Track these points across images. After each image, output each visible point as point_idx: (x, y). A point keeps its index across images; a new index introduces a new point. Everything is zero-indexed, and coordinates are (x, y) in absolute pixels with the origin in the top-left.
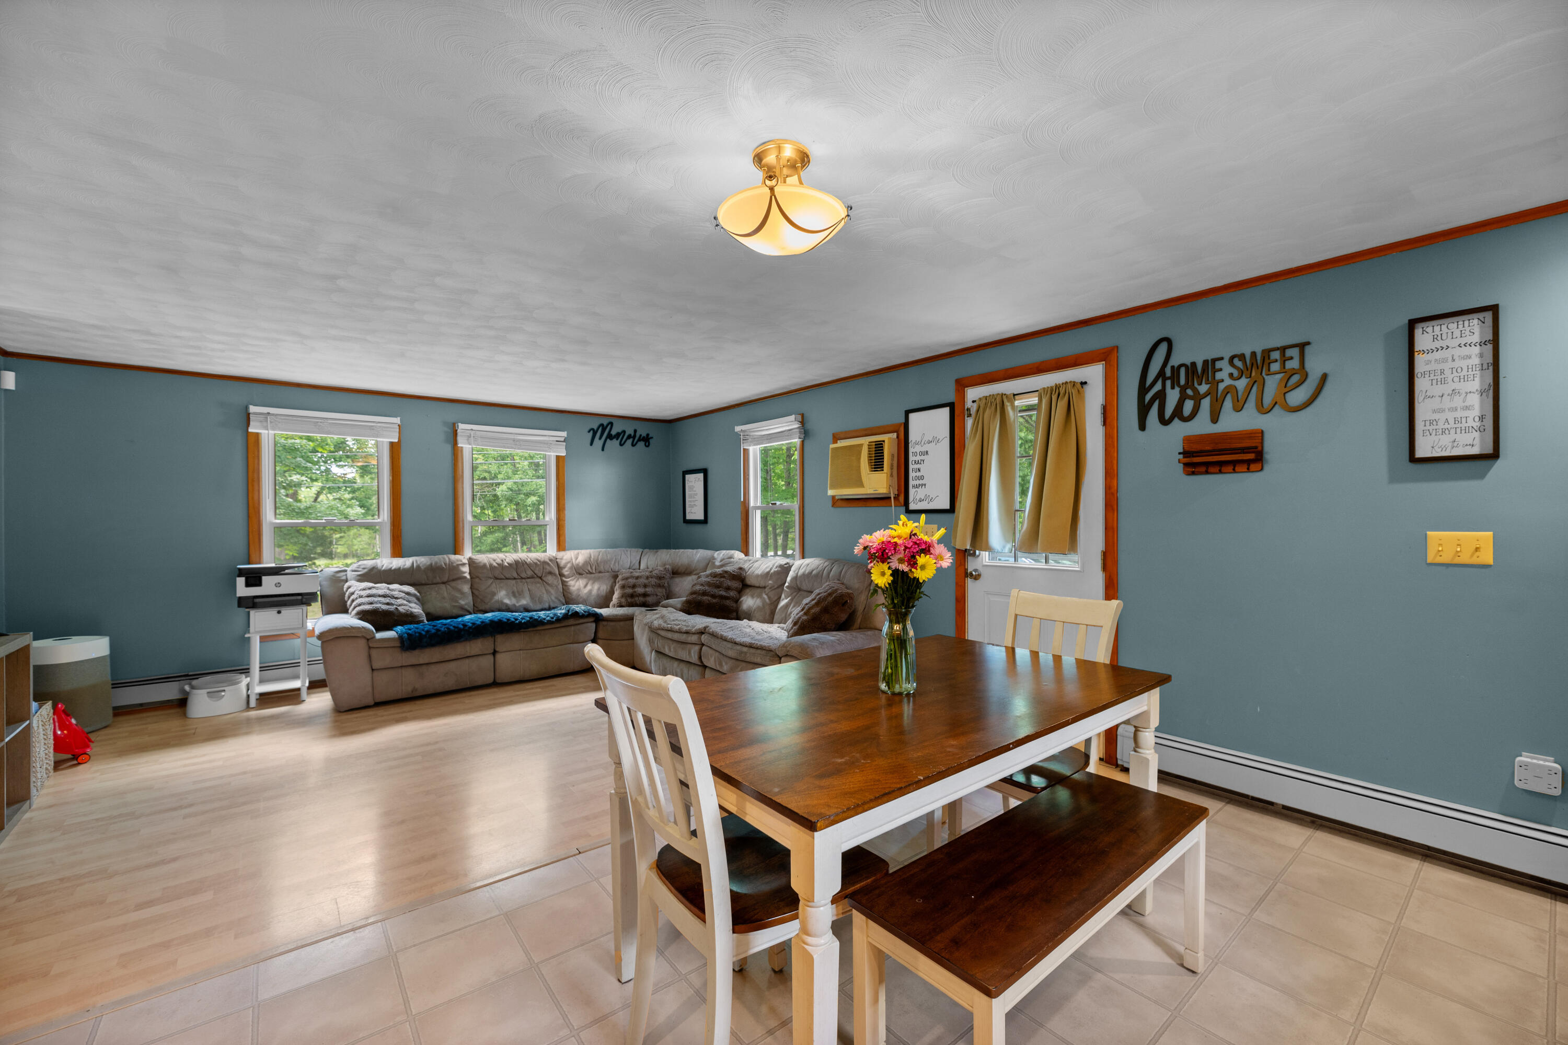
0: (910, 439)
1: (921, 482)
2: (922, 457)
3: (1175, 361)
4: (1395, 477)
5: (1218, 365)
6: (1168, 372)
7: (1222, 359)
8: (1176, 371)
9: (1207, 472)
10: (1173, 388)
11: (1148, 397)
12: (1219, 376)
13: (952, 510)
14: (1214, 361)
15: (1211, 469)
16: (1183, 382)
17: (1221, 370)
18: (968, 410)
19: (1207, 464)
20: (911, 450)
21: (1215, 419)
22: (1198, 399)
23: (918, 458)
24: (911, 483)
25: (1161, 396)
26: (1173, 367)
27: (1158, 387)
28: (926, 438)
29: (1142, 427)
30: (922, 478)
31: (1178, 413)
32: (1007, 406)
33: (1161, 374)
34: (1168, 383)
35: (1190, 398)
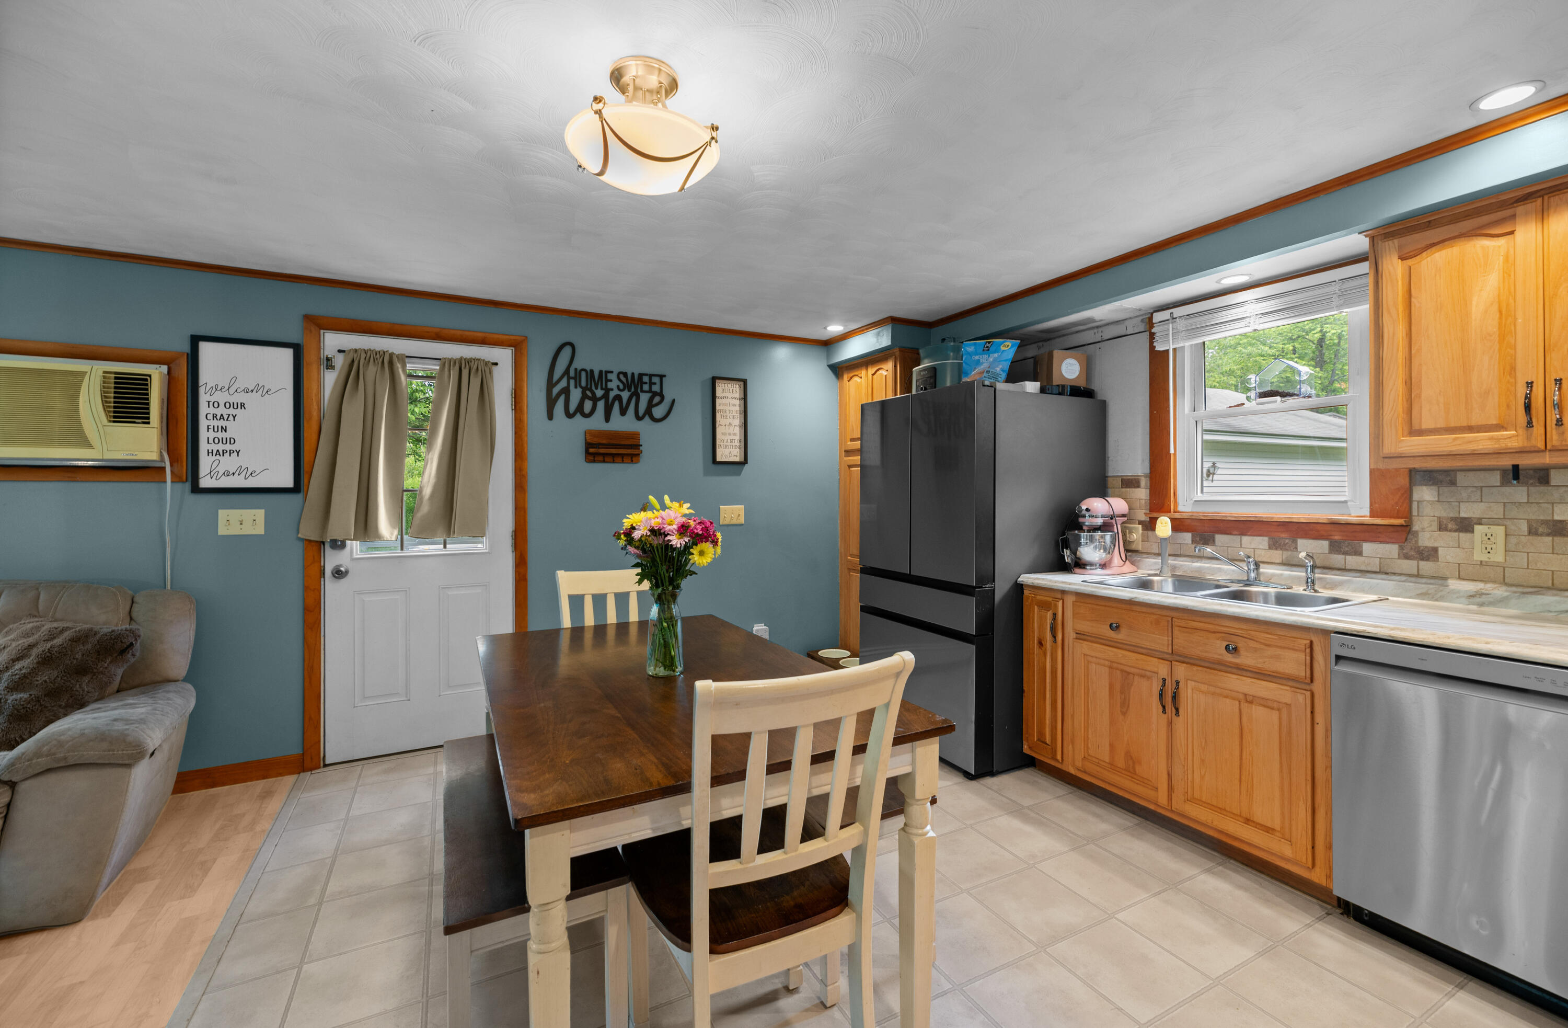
0: (201, 382)
1: (228, 447)
2: (232, 411)
3: (578, 364)
4: (707, 473)
5: (610, 376)
6: (572, 374)
7: (612, 372)
8: (578, 373)
9: (604, 461)
10: (576, 387)
11: (556, 390)
12: (610, 385)
13: (297, 488)
14: (607, 372)
15: (606, 459)
16: (584, 384)
17: (611, 381)
18: (328, 359)
19: (604, 455)
20: (203, 398)
21: (607, 419)
22: (595, 400)
23: (221, 410)
24: (203, 447)
25: (566, 391)
26: (576, 369)
27: (563, 384)
28: (241, 384)
29: (550, 417)
30: (232, 441)
31: (580, 409)
32: (398, 368)
33: (567, 372)
34: (572, 382)
35: (590, 399)
